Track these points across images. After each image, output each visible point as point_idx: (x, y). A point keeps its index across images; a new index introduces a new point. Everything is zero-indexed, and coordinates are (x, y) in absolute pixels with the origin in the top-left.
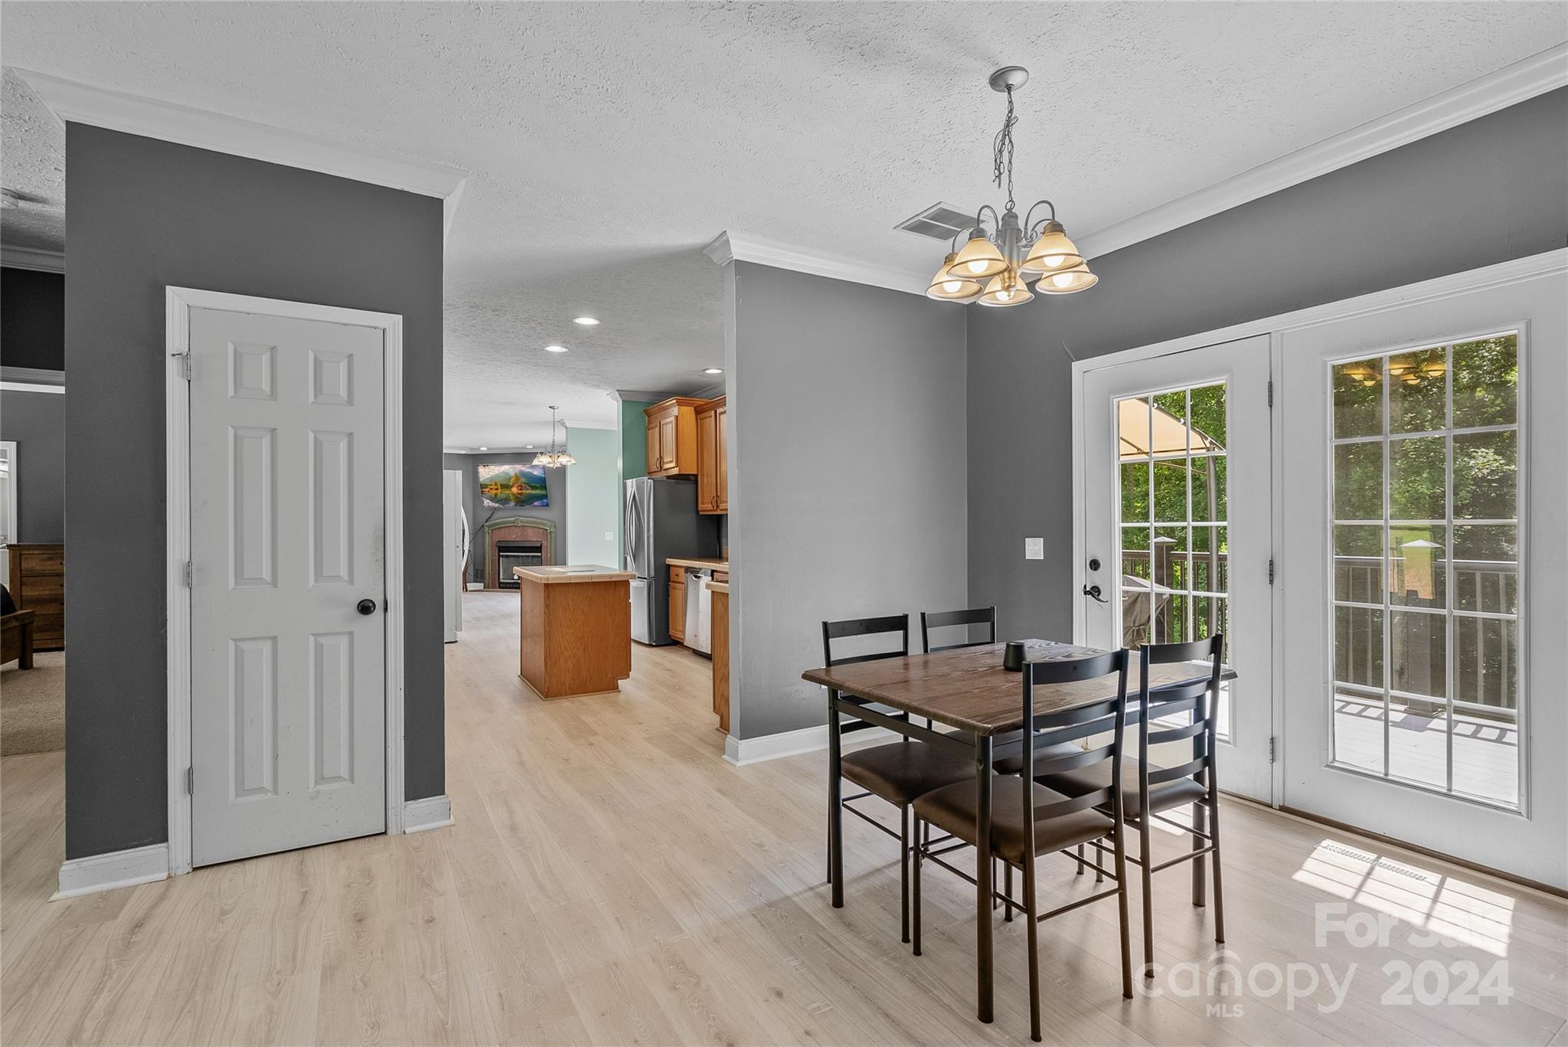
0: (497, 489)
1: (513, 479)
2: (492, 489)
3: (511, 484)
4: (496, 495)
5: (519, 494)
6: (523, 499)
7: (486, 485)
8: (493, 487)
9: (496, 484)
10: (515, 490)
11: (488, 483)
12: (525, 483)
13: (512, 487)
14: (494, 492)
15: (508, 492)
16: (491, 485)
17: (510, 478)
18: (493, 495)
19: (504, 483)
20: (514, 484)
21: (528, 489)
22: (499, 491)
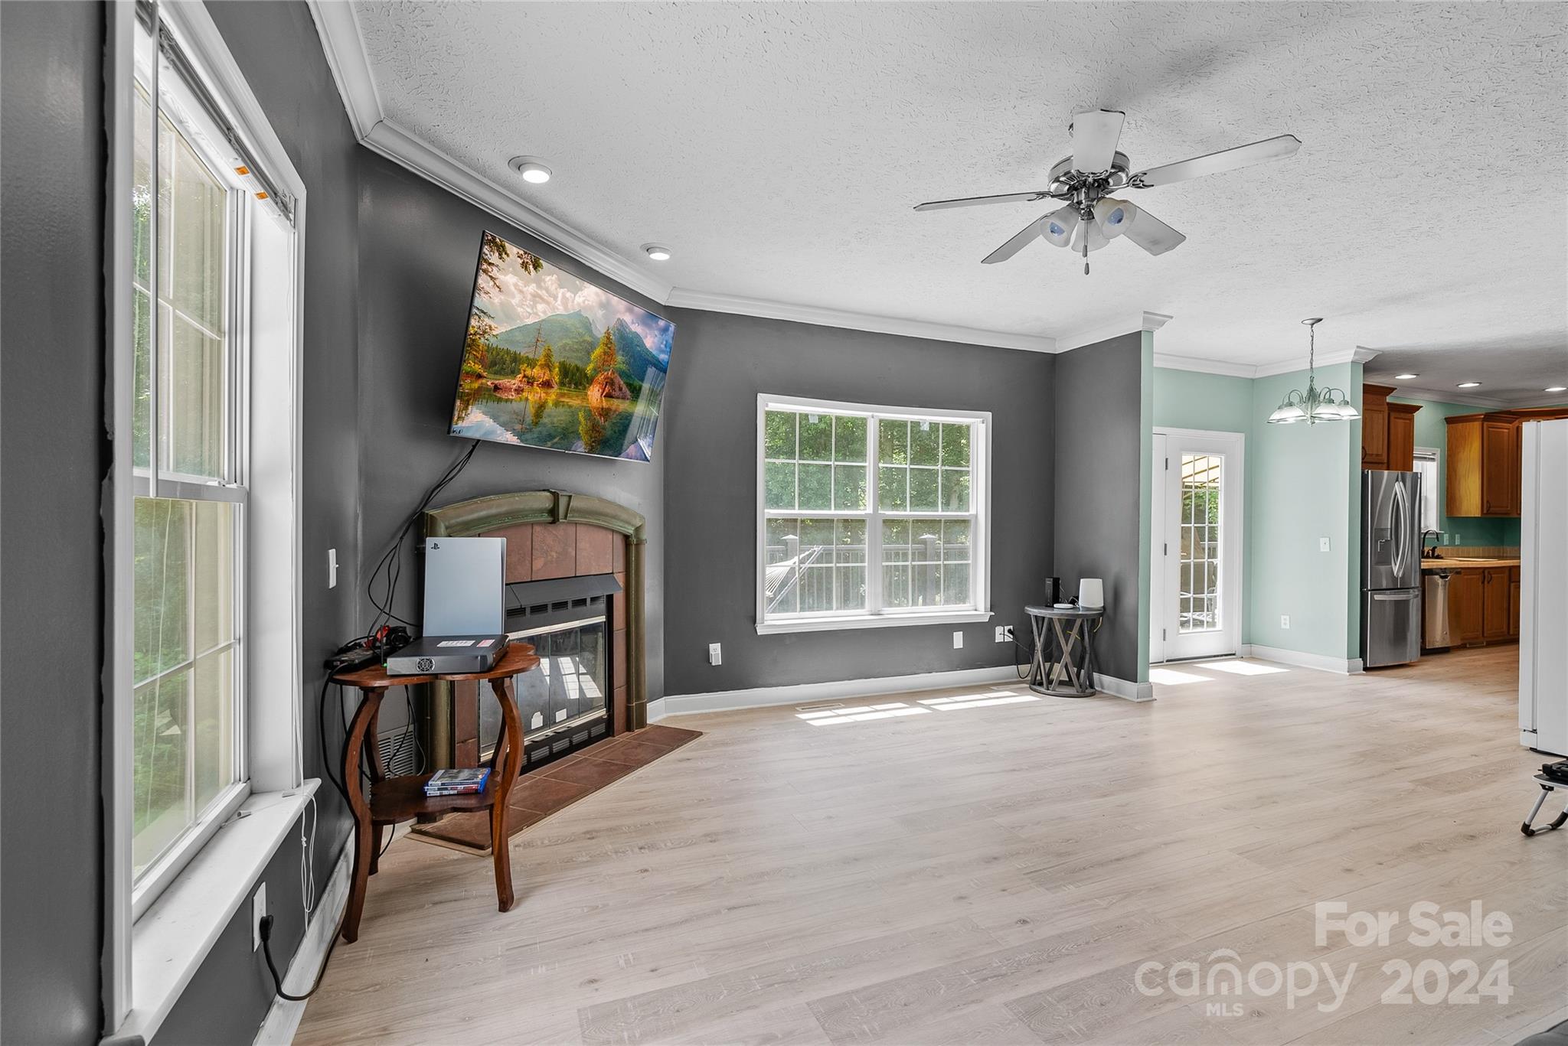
0: (547, 385)
1: (598, 351)
2: (530, 381)
3: (589, 369)
4: (541, 407)
5: (605, 413)
6: (609, 433)
7: (516, 359)
8: (536, 372)
9: (548, 365)
10: (594, 395)
11: (523, 352)
12: (622, 374)
13: (591, 381)
14: (534, 395)
15: (575, 402)
16: (532, 364)
17: (592, 346)
18: (531, 410)
19: (574, 362)
20: (596, 370)
21: (624, 398)
22: (552, 395)
